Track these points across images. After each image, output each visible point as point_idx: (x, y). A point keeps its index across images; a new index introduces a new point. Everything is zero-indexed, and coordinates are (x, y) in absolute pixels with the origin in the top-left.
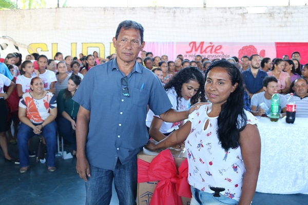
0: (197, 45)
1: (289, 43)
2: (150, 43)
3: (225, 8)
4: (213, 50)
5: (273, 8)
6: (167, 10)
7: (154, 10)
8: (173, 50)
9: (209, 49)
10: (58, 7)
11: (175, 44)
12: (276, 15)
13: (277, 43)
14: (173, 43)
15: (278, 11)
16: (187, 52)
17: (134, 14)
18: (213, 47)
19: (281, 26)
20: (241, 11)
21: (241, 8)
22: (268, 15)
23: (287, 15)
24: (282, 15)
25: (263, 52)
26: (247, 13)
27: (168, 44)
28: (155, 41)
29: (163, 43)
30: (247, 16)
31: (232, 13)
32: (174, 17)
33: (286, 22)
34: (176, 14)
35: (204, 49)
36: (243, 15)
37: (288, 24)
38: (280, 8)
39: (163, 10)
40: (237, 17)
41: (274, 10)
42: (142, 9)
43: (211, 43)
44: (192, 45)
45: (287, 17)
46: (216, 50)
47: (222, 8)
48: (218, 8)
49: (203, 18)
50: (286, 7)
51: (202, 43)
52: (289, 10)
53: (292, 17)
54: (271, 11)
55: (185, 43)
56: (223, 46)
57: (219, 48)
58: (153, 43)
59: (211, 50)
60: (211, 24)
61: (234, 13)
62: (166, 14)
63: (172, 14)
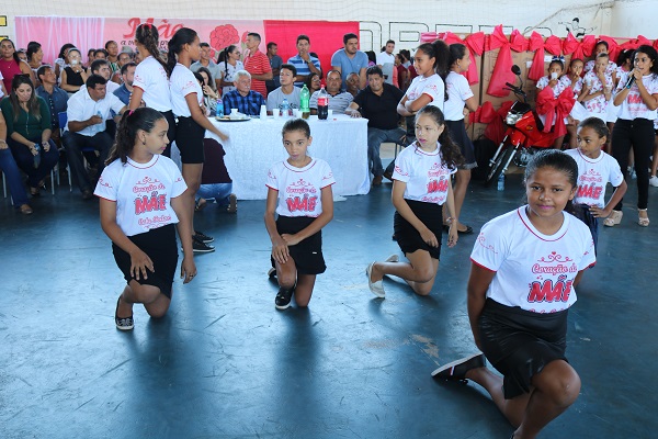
1: (284, 22)
2: (58, 19)
8: (99, 33)
9: (163, 30)
11: (103, 23)
13: (267, 22)
14: (99, 20)
16: (126, 36)
18: (168, 26)
27: (90, 22)
28: (67, 16)
29: (82, 20)
43: (165, 21)
44: (132, 24)
55: (122, 20)
58: (64, 19)
59: (167, 31)
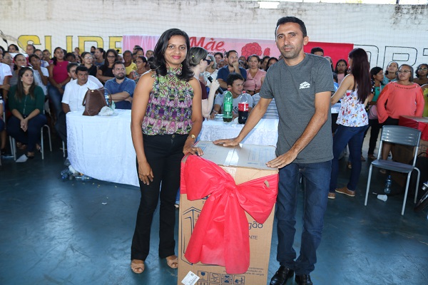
0: (198, 41)
2: (147, 37)
3: (235, 2)
4: (215, 47)
5: (287, 3)
6: (172, 1)
7: (157, 1)
9: (210, 46)
12: (289, 12)
15: (291, 7)
17: (136, 4)
18: (214, 43)
20: (251, 6)
21: (252, 2)
22: (280, 11)
23: (300, 12)
24: (296, 11)
25: (268, 50)
26: (258, 8)
28: (152, 35)
30: (259, 12)
31: (242, 7)
32: (180, 9)
34: (182, 7)
35: (204, 45)
36: (254, 10)
38: (293, 4)
39: (168, 1)
40: (247, 11)
41: (287, 6)
43: (212, 39)
46: (217, 47)
49: (210, 12)
50: (300, 3)
51: (203, 39)
52: (303, 7)
53: (306, 14)
54: (284, 7)
56: (225, 42)
57: (220, 44)
58: (150, 37)
59: (213, 46)
60: (219, 18)
61: (245, 7)
62: (170, 6)
63: (177, 6)
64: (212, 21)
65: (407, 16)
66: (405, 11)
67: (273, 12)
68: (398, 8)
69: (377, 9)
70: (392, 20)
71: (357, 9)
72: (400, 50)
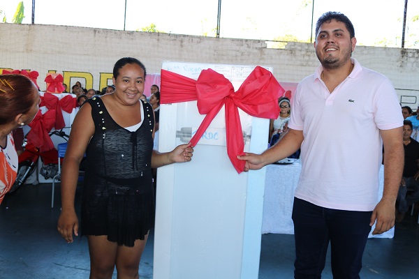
3: (241, 40)
5: (295, 43)
6: (173, 38)
7: (157, 37)
10: (33, 23)
12: (298, 53)
15: (299, 48)
17: (132, 39)
19: (302, 65)
21: (259, 41)
22: (289, 52)
23: (308, 54)
24: (303, 53)
25: (289, 93)
26: (266, 47)
30: (266, 52)
31: (249, 47)
32: (182, 46)
33: (308, 61)
34: (184, 43)
36: (261, 49)
37: (310, 63)
38: (301, 45)
39: (168, 37)
40: (256, 51)
41: (296, 47)
42: (142, 34)
45: (309, 56)
47: (238, 40)
48: (233, 40)
49: (215, 51)
50: (308, 44)
52: (312, 48)
54: (292, 47)
60: (225, 58)
61: (251, 46)
62: (171, 42)
63: (179, 43)
64: (216, 60)
65: (413, 60)
66: (410, 55)
67: (281, 52)
68: (404, 52)
69: (384, 52)
70: (399, 64)
71: (365, 52)
72: (408, 93)
